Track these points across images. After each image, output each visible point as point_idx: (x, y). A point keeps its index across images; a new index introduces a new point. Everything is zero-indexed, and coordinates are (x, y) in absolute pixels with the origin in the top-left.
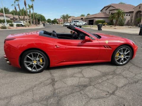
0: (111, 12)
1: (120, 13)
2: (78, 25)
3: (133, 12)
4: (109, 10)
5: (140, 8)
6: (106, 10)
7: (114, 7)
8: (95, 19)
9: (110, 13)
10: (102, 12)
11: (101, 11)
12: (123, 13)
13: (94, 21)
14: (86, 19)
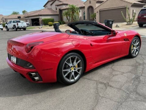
0: (58, 8)
1: (74, 8)
2: (20, 27)
3: (84, 7)
4: (56, 5)
5: (90, 3)
6: (51, 5)
7: (61, 2)
8: (40, 17)
9: (58, 10)
10: (46, 8)
11: (44, 6)
12: (76, 8)
13: (40, 20)
14: (26, 17)
